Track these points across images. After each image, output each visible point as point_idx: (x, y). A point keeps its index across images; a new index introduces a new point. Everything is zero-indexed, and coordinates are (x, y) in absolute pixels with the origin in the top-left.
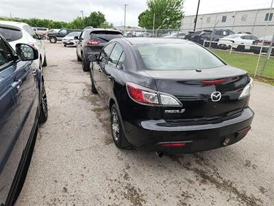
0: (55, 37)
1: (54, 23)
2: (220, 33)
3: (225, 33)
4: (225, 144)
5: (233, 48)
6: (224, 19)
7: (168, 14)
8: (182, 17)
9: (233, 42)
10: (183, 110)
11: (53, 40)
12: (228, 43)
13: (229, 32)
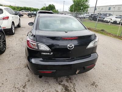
0: (31, 15)
1: (34, 9)
2: (106, 15)
3: (108, 15)
4: (76, 73)
5: (111, 22)
6: (110, 9)
7: (82, 5)
8: (88, 7)
9: (111, 19)
10: (52, 53)
11: (30, 16)
12: (108, 20)
13: (110, 15)
